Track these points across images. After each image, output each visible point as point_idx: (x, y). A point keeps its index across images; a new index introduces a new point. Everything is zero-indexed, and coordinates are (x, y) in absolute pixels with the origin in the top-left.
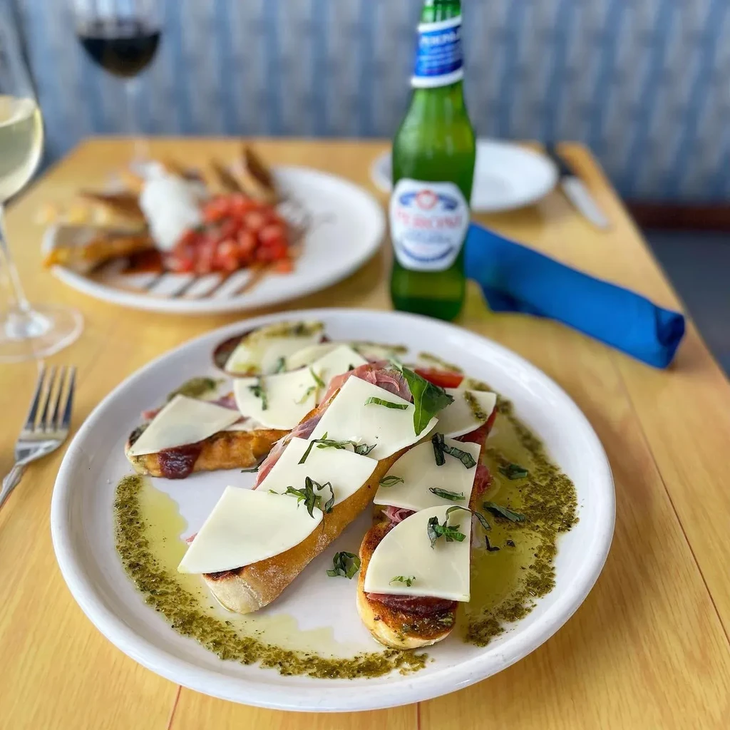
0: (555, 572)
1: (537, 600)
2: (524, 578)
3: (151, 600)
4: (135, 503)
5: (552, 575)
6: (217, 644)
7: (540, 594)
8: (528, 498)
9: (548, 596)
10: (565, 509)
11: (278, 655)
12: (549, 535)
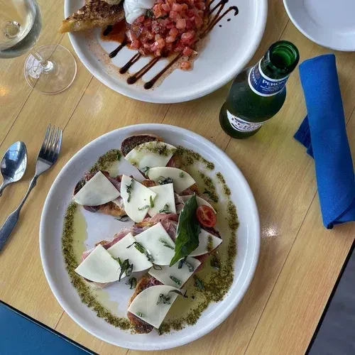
0: (200, 317)
1: (187, 326)
2: (189, 313)
3: (68, 268)
4: (73, 218)
5: (198, 318)
6: (83, 295)
7: (189, 324)
8: (212, 279)
9: (191, 326)
10: (222, 292)
11: (99, 307)
12: (209, 299)
